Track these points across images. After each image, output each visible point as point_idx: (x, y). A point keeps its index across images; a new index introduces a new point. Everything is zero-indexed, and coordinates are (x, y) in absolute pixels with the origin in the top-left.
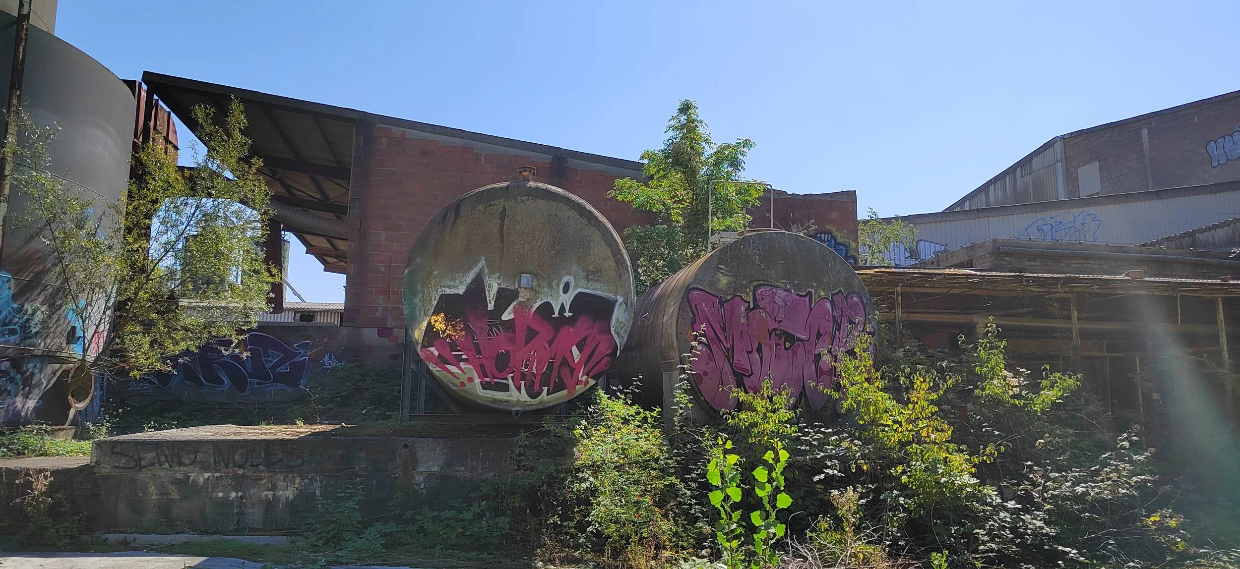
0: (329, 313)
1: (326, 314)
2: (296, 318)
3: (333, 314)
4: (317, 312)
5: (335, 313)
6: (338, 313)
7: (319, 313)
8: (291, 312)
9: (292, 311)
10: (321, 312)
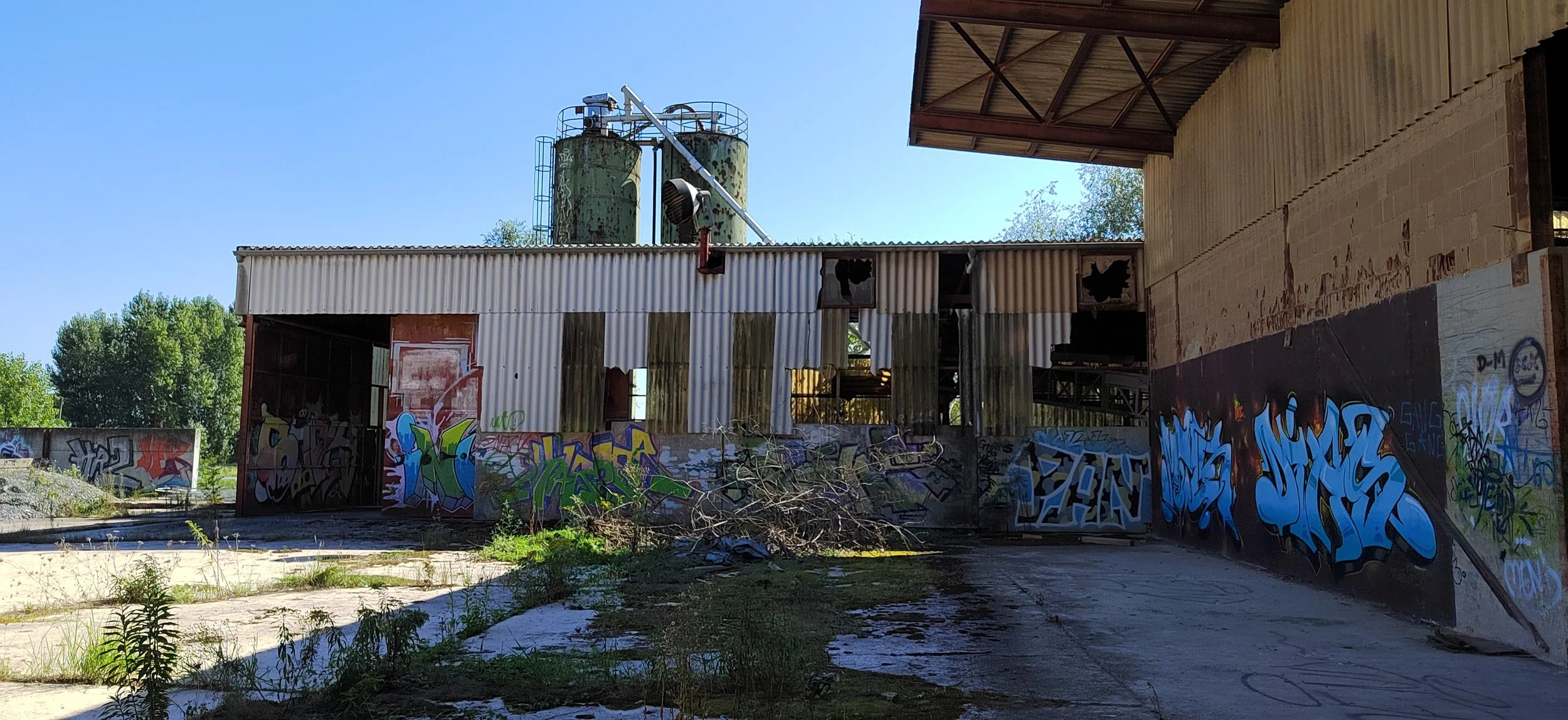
0: (911, 255)
1: (902, 257)
2: (828, 272)
3: (920, 256)
4: (880, 253)
5: (925, 253)
6: (934, 252)
7: (884, 256)
8: (814, 256)
9: (817, 253)
10: (888, 253)
